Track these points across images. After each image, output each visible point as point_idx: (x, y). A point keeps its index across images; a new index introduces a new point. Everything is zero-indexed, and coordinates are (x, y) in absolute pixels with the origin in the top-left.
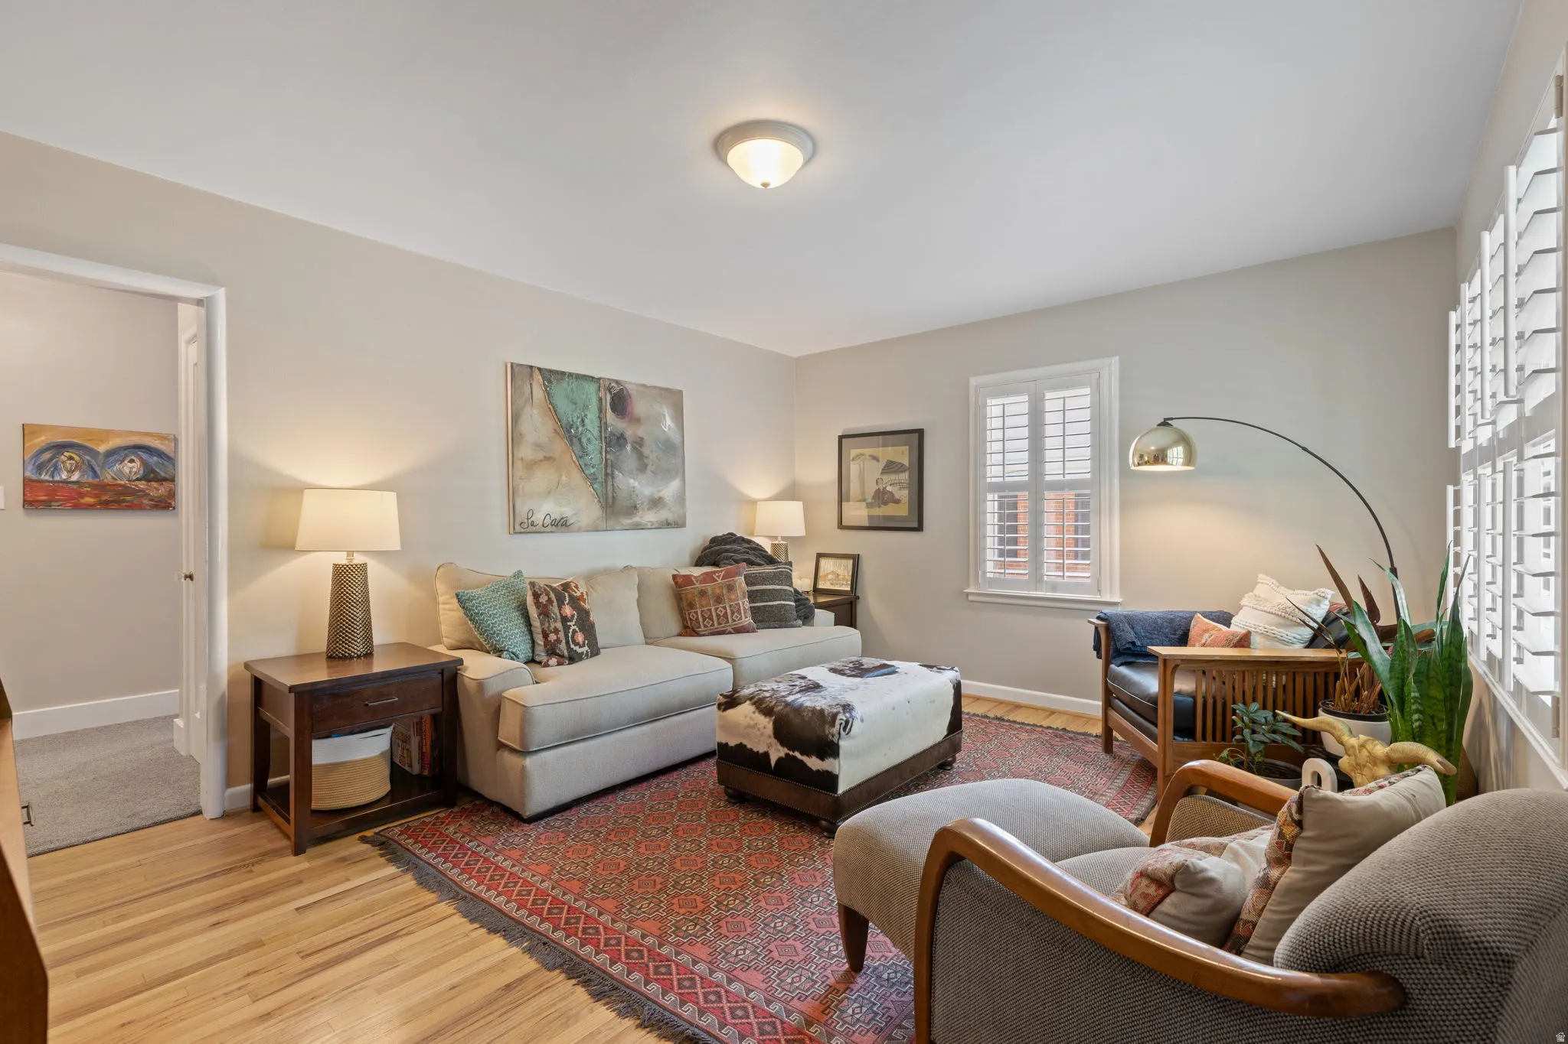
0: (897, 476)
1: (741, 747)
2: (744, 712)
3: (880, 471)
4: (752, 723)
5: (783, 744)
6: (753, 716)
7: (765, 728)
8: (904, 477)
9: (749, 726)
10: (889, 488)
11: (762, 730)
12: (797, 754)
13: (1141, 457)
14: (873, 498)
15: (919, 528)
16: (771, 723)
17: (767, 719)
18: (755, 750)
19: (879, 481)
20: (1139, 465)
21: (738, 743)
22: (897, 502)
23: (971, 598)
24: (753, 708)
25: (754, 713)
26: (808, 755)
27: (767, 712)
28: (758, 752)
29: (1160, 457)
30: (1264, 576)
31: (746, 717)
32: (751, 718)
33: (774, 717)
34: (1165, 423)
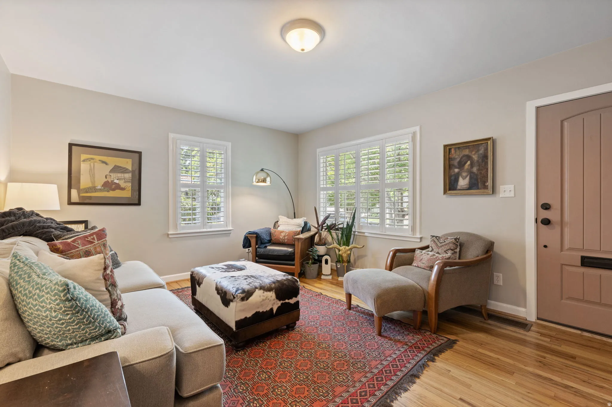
0: (123, 175)
1: (257, 313)
2: (258, 295)
3: (109, 171)
4: (264, 298)
5: (280, 300)
6: (264, 294)
7: (271, 297)
8: (128, 176)
9: (263, 300)
10: (116, 181)
11: (270, 298)
12: (287, 301)
13: (259, 180)
14: (103, 186)
15: (139, 204)
16: (274, 293)
17: (271, 292)
18: (265, 311)
19: (108, 177)
20: (258, 182)
21: (254, 312)
22: (123, 189)
23: (170, 236)
24: (262, 291)
25: (264, 293)
26: (291, 298)
27: (269, 289)
28: (267, 311)
29: (264, 181)
30: (281, 216)
31: (260, 297)
32: (263, 296)
33: (274, 290)
34: (262, 170)
